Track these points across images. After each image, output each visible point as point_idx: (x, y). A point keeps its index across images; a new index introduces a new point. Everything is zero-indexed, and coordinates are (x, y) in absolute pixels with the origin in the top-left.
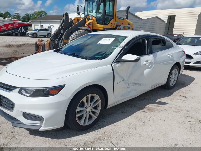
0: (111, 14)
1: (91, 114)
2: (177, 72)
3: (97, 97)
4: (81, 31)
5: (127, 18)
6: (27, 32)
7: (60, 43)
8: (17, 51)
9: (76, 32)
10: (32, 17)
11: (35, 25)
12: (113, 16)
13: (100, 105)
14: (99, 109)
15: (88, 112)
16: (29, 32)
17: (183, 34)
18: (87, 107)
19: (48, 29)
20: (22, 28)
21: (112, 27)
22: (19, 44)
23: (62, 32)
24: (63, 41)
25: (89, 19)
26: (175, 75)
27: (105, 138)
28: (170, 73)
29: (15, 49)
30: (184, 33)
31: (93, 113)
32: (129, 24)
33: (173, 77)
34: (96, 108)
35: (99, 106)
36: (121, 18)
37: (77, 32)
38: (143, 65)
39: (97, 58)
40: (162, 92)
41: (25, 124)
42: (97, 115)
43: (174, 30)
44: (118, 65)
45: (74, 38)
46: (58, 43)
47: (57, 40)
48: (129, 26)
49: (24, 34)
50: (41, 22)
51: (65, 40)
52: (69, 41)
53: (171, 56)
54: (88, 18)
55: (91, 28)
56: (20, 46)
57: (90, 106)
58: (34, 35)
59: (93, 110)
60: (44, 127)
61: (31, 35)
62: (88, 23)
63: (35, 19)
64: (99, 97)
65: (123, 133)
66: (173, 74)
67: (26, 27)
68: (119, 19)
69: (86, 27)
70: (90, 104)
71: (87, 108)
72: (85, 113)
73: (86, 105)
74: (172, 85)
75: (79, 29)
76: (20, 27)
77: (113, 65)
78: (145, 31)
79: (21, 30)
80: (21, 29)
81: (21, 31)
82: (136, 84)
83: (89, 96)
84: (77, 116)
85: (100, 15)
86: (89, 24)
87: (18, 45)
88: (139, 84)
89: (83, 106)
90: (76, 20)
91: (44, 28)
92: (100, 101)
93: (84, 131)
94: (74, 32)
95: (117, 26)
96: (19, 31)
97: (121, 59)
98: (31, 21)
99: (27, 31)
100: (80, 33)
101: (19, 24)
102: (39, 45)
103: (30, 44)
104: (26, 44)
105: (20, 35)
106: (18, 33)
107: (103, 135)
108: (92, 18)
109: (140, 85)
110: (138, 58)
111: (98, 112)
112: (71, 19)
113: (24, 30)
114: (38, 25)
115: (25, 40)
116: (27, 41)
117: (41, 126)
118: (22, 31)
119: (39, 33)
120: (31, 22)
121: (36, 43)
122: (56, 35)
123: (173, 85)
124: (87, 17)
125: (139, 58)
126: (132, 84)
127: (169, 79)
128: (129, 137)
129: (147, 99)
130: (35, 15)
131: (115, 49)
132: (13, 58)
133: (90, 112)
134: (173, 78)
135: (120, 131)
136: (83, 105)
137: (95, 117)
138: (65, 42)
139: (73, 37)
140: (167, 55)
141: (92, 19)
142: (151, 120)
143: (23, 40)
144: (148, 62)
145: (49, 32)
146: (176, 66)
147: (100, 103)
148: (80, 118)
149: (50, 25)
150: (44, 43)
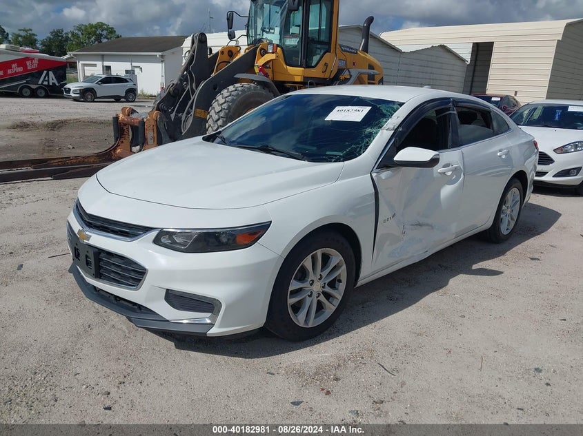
0: (323, 38)
1: (322, 298)
2: (518, 198)
3: (336, 258)
4: (245, 85)
5: (366, 49)
6: (66, 86)
7: (183, 119)
8: (52, 141)
9: (231, 88)
10: (71, 40)
11: (84, 65)
12: (329, 44)
13: (344, 279)
14: (342, 287)
15: (315, 295)
16: (72, 86)
17: (515, 95)
18: (313, 281)
19: (127, 76)
20: (51, 73)
21: (327, 75)
22: (51, 120)
23: (189, 86)
24: (192, 113)
25: (264, 52)
26: (514, 205)
27: (362, 358)
28: (503, 201)
29: (45, 134)
30: (516, 92)
31: (328, 296)
32: (371, 67)
33: (509, 210)
34: (332, 284)
35: (340, 281)
36: (350, 48)
37: (233, 89)
38: (439, 175)
39: (333, 158)
40: (482, 249)
41: (168, 321)
42: (337, 303)
43: (489, 83)
44: (385, 174)
45: (226, 104)
46: (178, 120)
47: (173, 110)
48: (371, 72)
49: (56, 92)
50: (103, 55)
51: (198, 110)
52: (212, 113)
53: (506, 155)
54: (261, 50)
55: (271, 75)
56: (55, 126)
57: (320, 279)
58: (87, 95)
59: (328, 289)
60: (220, 327)
61: (78, 95)
62: (260, 62)
63: (81, 46)
64: (341, 258)
65: (405, 346)
66: (509, 203)
67: (63, 71)
68: (345, 51)
69: (256, 74)
70: (321, 275)
71: (312, 283)
72: (309, 296)
73: (311, 276)
74: (505, 233)
75: (238, 81)
76: (45, 72)
77: (374, 175)
78: (433, 86)
79: (46, 79)
80: (48, 78)
81: (46, 83)
82: (420, 225)
83: (319, 253)
84: (291, 301)
85: (292, 42)
86: (265, 65)
87: (48, 123)
88: (427, 225)
89: (304, 279)
90: (226, 53)
91: (114, 73)
92: (344, 267)
93: (307, 342)
94: (225, 87)
95: (340, 71)
96: (40, 82)
97: (393, 161)
98: (74, 53)
99: (66, 84)
100: (242, 91)
101: (41, 61)
102: (125, 125)
103: (83, 122)
104: (70, 120)
105: (43, 94)
106: (37, 88)
107: (358, 351)
108: (275, 49)
109: (430, 228)
110: (435, 157)
111: (338, 294)
112: (211, 49)
113: (55, 81)
114: (95, 65)
115: (63, 111)
116: (70, 113)
117: (212, 325)
118: (49, 83)
119: (103, 90)
120: (75, 55)
121: (116, 119)
122: (172, 96)
123: (509, 231)
124: (257, 47)
125: (438, 157)
126: (412, 225)
127: (499, 216)
128: (421, 356)
129: (446, 268)
130: (81, 36)
131: (377, 133)
132: (52, 161)
133: (319, 294)
134: (508, 212)
135: (396, 342)
136: (303, 275)
137: (330, 308)
138: (198, 115)
139: (224, 101)
140: (496, 152)
141: (273, 53)
142: (467, 317)
143: (56, 109)
144: (451, 167)
145: (129, 85)
146: (517, 180)
147: (343, 272)
148: (297, 308)
149: (134, 64)
150: (140, 119)
